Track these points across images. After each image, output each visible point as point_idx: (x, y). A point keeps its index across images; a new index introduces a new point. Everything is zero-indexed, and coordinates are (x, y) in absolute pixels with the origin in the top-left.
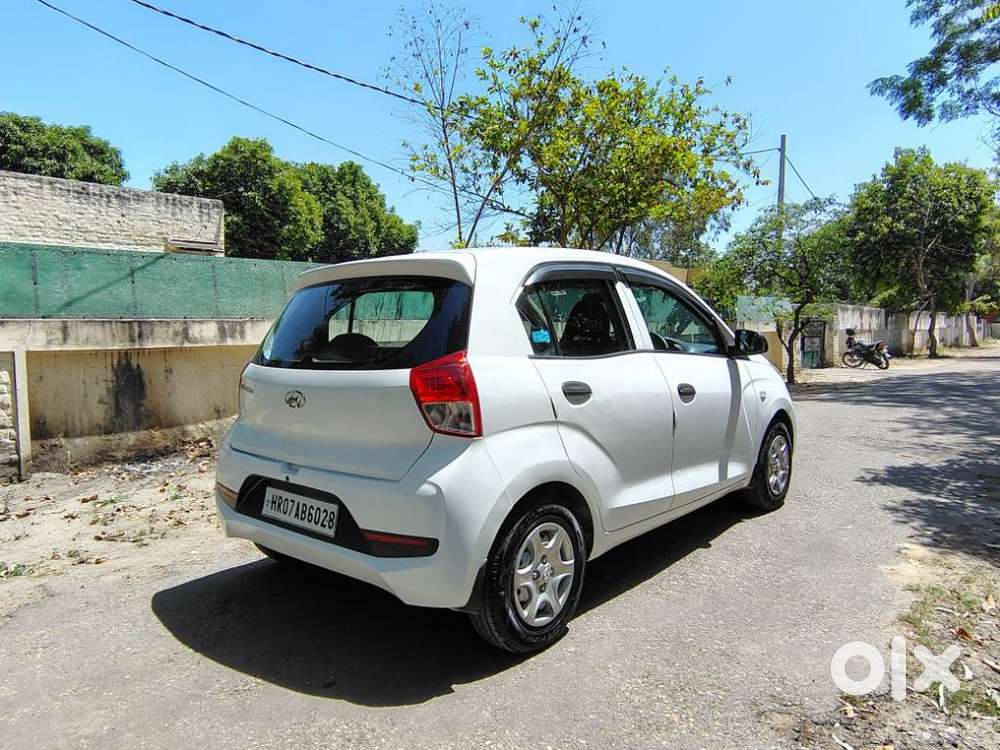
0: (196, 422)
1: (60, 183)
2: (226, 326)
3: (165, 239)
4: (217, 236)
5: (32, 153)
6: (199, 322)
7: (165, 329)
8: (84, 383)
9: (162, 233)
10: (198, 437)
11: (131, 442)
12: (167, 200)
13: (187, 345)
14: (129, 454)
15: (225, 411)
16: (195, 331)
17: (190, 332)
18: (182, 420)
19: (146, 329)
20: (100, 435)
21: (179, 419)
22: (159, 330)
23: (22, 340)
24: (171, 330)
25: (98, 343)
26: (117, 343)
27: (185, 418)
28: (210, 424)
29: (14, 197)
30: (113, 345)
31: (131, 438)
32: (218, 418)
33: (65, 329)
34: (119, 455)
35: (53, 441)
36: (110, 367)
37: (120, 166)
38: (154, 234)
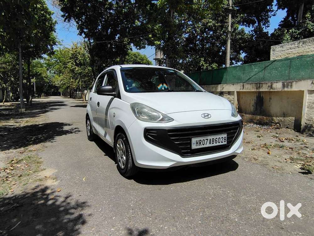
0: (276, 117)
2: (285, 83)
6: (276, 82)
7: (266, 85)
8: (250, 100)
10: (276, 122)
11: (258, 119)
13: (271, 90)
14: (258, 122)
15: (287, 115)
16: (275, 85)
17: (273, 86)
18: (272, 115)
19: (261, 86)
20: (252, 115)
21: (271, 115)
22: (264, 85)
23: (236, 89)
24: (267, 86)
25: (249, 89)
26: (254, 89)
27: (273, 115)
28: (281, 118)
30: (252, 90)
31: (258, 117)
32: (284, 117)
33: (243, 86)
34: (255, 121)
35: (243, 114)
36: (256, 96)
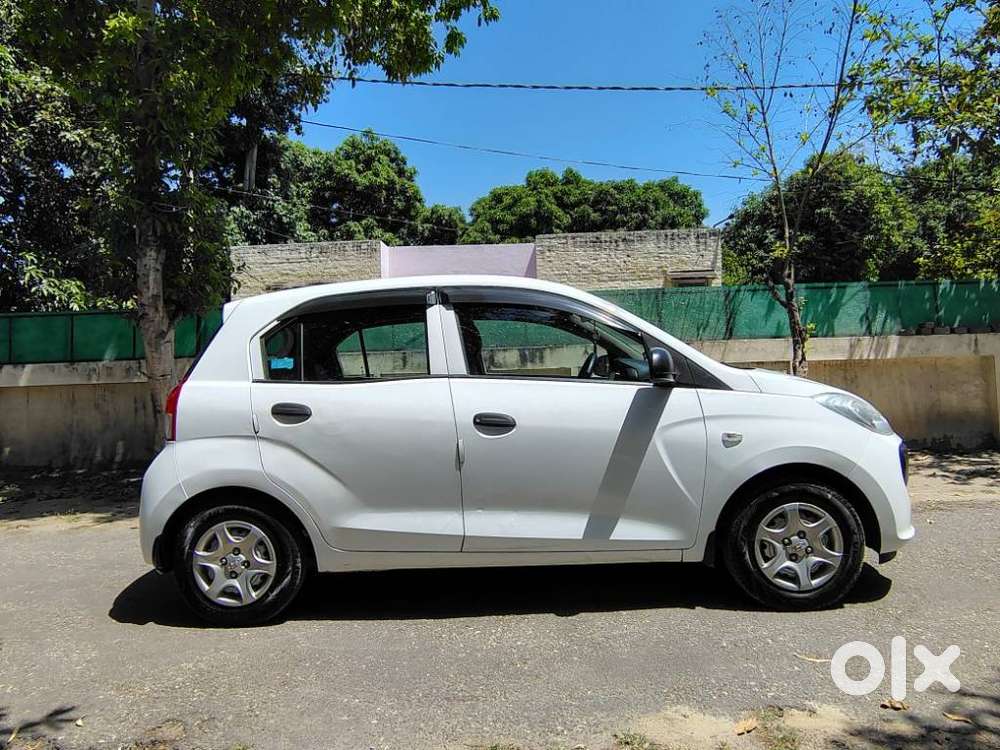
1: (581, 237)
3: (665, 272)
4: (714, 263)
5: (623, 211)
9: (661, 267)
12: (666, 236)
16: (500, 357)
29: (548, 254)
37: (700, 205)
38: (654, 268)
